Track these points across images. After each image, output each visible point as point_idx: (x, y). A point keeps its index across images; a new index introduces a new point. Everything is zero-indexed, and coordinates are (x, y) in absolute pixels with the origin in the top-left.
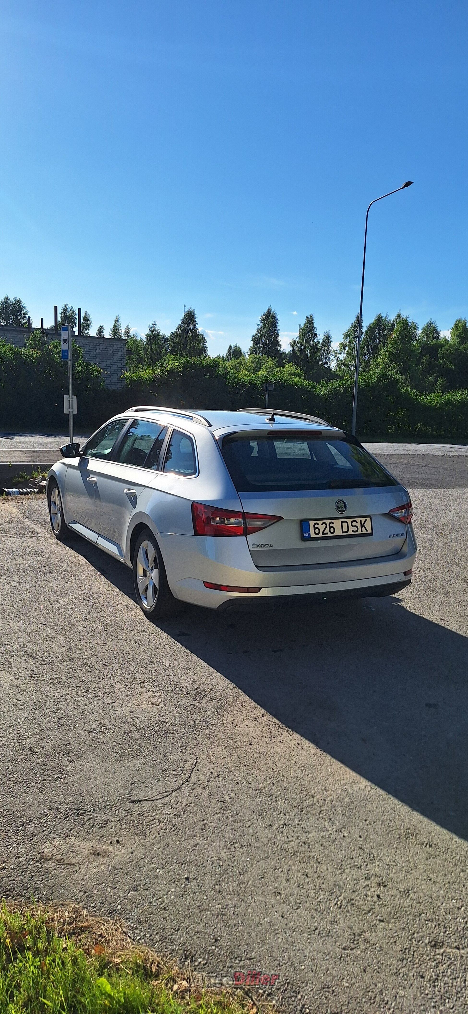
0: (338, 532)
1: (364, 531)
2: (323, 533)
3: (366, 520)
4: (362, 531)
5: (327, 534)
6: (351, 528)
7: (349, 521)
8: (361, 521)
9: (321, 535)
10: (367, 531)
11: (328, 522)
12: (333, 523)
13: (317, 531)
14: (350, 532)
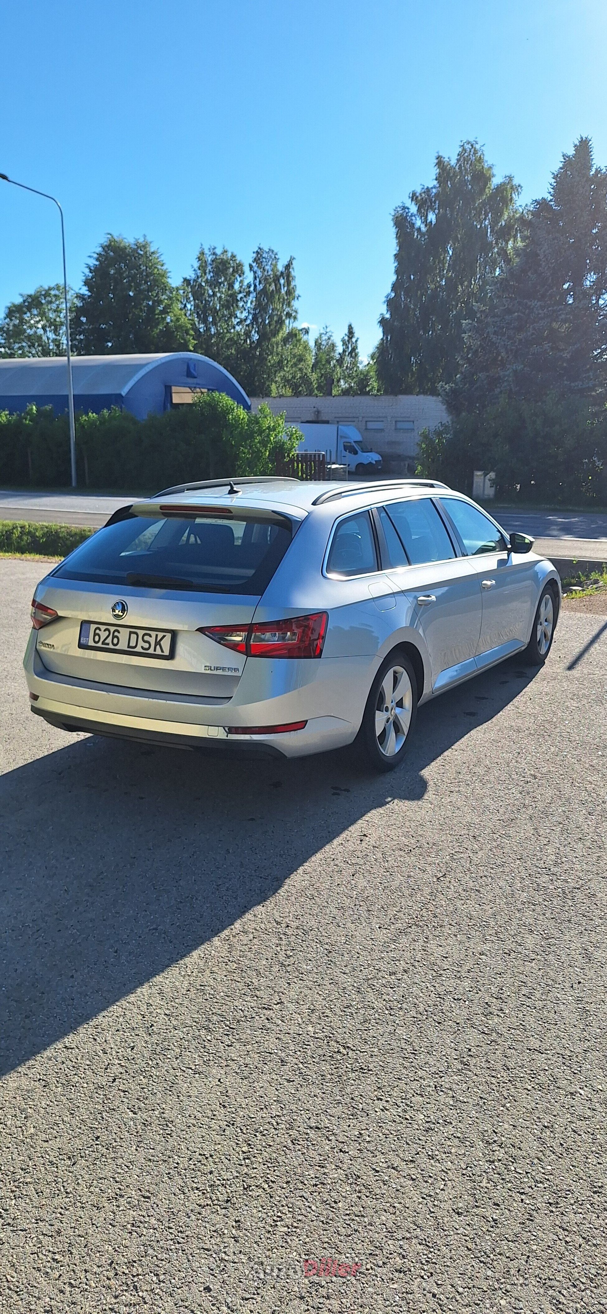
0: (123, 646)
1: (158, 652)
2: (103, 643)
3: (164, 636)
4: (155, 651)
5: (108, 644)
6: (141, 643)
7: (141, 633)
8: (157, 635)
9: (100, 645)
10: (162, 651)
11: (112, 629)
12: (119, 632)
13: (97, 638)
14: (139, 649)
